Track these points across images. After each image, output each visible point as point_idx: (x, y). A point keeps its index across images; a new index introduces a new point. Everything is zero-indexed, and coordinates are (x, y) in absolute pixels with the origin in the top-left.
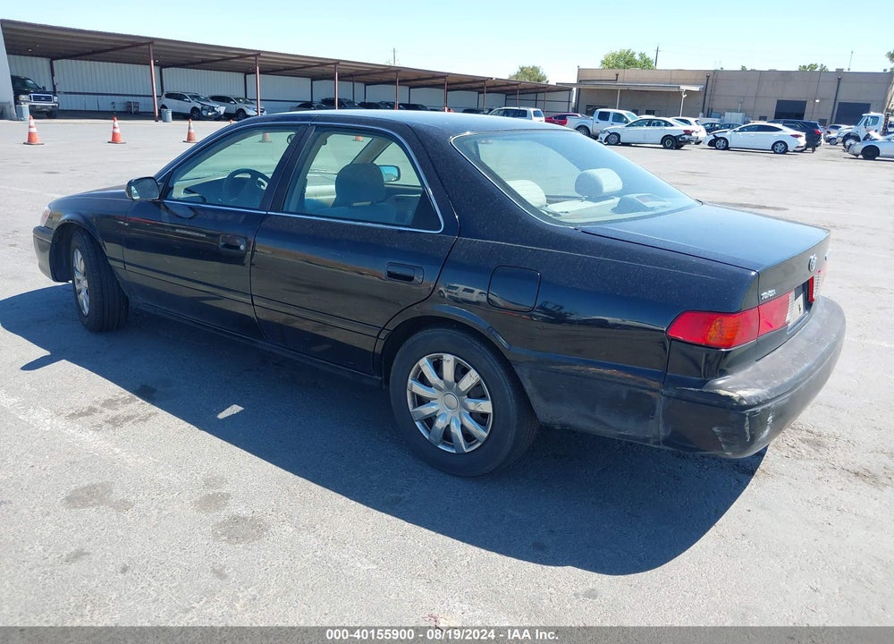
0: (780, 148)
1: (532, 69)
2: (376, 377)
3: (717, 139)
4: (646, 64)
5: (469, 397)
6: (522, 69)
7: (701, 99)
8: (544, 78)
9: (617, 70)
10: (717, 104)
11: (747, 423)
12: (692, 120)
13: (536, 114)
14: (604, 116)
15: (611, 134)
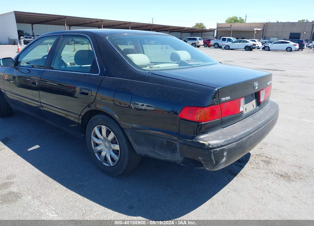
0: (289, 50)
1: (200, 24)
2: (82, 135)
3: (265, 47)
4: (242, 21)
5: (112, 143)
6: (197, 24)
7: (262, 33)
8: (205, 27)
9: (231, 24)
10: (268, 35)
11: (213, 155)
12: (256, 40)
13: (200, 39)
14: (224, 40)
15: (226, 46)
